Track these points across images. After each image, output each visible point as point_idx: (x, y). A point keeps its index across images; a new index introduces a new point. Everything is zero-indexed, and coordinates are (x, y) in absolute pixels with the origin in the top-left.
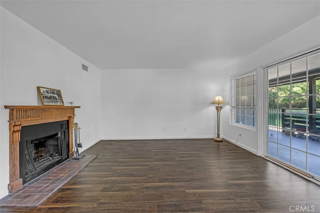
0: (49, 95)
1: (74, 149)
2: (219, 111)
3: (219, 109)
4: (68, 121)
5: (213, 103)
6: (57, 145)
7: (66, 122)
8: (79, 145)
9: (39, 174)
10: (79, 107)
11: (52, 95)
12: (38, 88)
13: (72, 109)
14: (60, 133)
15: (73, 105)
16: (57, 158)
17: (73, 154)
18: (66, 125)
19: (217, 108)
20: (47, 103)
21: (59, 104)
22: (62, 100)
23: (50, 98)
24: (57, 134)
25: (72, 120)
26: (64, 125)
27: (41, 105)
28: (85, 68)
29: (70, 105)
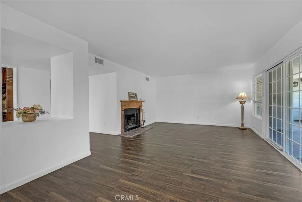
0: (132, 96)
1: (142, 123)
2: (243, 104)
3: (242, 103)
4: (139, 108)
5: (237, 98)
6: (135, 120)
7: (138, 109)
8: (144, 121)
9: (129, 130)
10: (144, 101)
11: (133, 96)
12: (129, 93)
13: (141, 102)
14: (136, 114)
15: (141, 100)
16: (135, 126)
17: (141, 126)
18: (139, 110)
19: (241, 102)
20: (132, 99)
21: (136, 100)
22: (137, 98)
23: (132, 97)
24: (135, 114)
25: (141, 108)
26: (138, 110)
27: (129, 100)
28: (147, 79)
29: (140, 100)
